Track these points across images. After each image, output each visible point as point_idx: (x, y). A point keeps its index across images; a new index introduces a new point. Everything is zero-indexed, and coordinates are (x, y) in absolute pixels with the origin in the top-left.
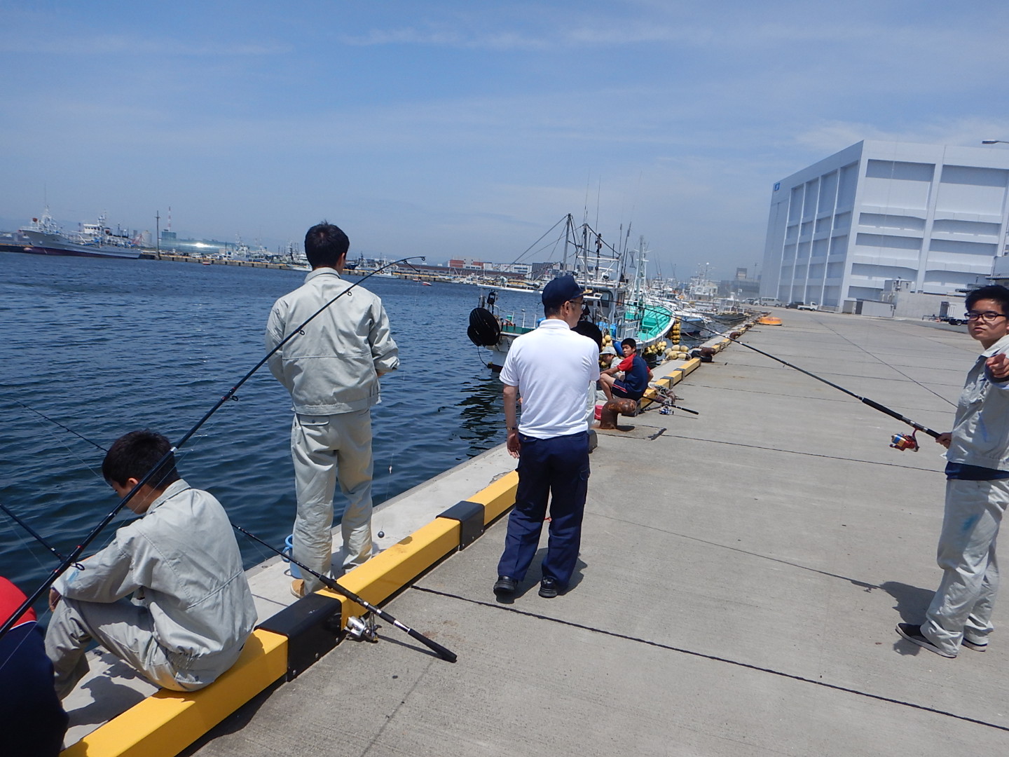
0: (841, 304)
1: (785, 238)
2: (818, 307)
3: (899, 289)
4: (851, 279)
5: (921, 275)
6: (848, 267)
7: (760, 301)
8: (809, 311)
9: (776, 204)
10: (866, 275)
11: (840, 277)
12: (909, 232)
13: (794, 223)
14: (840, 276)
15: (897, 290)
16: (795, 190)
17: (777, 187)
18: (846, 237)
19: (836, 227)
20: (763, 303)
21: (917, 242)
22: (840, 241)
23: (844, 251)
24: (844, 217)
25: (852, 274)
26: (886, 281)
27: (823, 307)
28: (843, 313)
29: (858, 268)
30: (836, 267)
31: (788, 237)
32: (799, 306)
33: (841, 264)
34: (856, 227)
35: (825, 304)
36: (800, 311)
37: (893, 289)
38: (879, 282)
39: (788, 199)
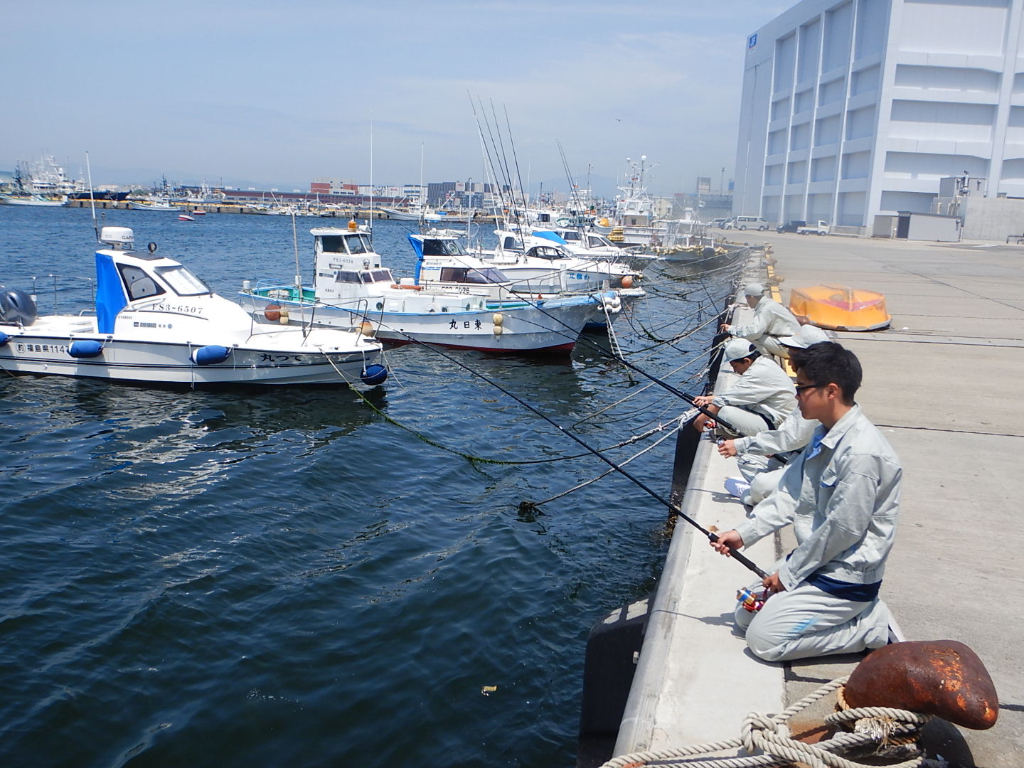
0: (870, 222)
1: (769, 121)
2: (830, 229)
3: (965, 193)
4: (884, 179)
5: (996, 167)
6: (879, 159)
7: (736, 223)
8: (815, 237)
9: (752, 68)
10: (909, 172)
11: (866, 177)
12: (977, 95)
13: (782, 95)
14: (866, 174)
15: (963, 193)
16: (781, 42)
17: (752, 41)
18: (873, 108)
19: (854, 93)
20: (740, 224)
21: (989, 112)
22: (864, 115)
23: (871, 133)
24: (870, 73)
25: (885, 171)
26: (942, 179)
27: (837, 228)
28: (874, 236)
29: (897, 159)
30: (858, 160)
31: (774, 118)
32: (800, 229)
33: (868, 154)
34: (891, 90)
35: (841, 222)
36: (801, 235)
37: (956, 192)
38: (929, 182)
39: (771, 58)
